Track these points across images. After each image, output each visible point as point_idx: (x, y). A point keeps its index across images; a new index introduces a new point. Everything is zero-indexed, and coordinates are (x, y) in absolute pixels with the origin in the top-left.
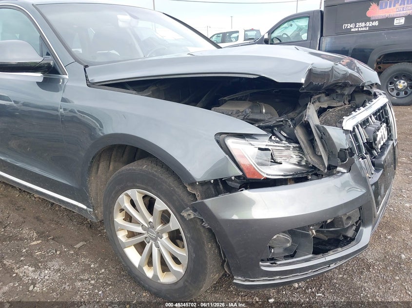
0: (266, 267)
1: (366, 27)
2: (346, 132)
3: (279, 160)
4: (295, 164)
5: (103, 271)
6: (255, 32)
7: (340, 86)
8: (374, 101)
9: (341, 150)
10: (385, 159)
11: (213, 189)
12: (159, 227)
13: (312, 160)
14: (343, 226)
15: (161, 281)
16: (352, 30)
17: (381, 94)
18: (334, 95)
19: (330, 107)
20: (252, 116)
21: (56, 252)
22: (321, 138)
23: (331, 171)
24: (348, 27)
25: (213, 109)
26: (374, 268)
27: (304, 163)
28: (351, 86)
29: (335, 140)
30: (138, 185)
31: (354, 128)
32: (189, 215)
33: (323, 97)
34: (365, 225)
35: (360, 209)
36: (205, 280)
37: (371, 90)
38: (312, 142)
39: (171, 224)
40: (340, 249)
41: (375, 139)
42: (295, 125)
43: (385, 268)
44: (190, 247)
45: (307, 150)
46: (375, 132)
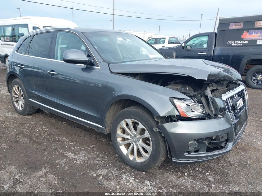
0: (187, 155)
1: (240, 43)
2: (223, 101)
3: (194, 110)
4: (201, 113)
5: (107, 157)
6: (175, 39)
7: (222, 80)
8: (238, 88)
9: (221, 108)
10: (240, 114)
11: (165, 121)
12: (138, 136)
13: (208, 111)
14: (220, 141)
15: (137, 161)
16: (233, 45)
17: (242, 85)
18: (219, 84)
19: (217, 89)
20: (184, 91)
21: (82, 148)
22: (212, 103)
23: (216, 117)
24: (231, 43)
25: (166, 86)
26: (234, 166)
27: (204, 113)
28: (227, 80)
29: (218, 104)
30: (131, 117)
31: (227, 100)
32: (156, 130)
33: (214, 85)
34: (230, 142)
35: (228, 134)
36: (159, 160)
37: (237, 82)
38: (208, 104)
39: (145, 134)
40: (218, 151)
41: (236, 105)
42: (201, 97)
43: (239, 166)
44: (154, 144)
45: (206, 107)
46: (236, 102)
